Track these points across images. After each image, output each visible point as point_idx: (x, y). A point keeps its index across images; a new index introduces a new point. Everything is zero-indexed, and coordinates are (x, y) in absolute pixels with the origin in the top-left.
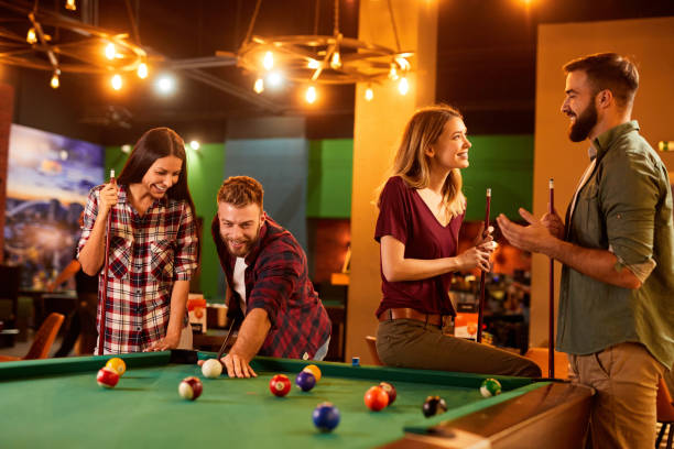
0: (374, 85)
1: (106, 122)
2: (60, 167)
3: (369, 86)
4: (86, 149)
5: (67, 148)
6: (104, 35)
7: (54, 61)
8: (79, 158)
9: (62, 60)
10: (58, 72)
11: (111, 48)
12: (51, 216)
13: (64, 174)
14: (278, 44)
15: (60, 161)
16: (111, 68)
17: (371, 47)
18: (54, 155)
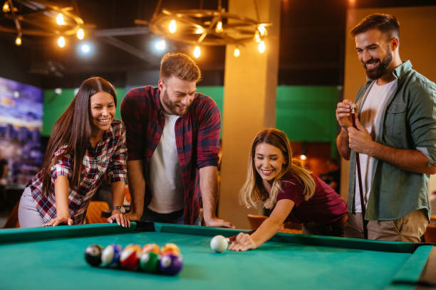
0: (240, 46)
1: (47, 72)
2: (14, 103)
3: (237, 47)
4: (32, 91)
5: (19, 90)
6: (55, 8)
7: (18, 26)
8: (26, 97)
9: (24, 26)
10: (20, 34)
11: (60, 17)
12: (7, 135)
13: (16, 107)
14: (180, 15)
15: (14, 99)
16: (57, 32)
17: (243, 18)
18: (9, 94)
